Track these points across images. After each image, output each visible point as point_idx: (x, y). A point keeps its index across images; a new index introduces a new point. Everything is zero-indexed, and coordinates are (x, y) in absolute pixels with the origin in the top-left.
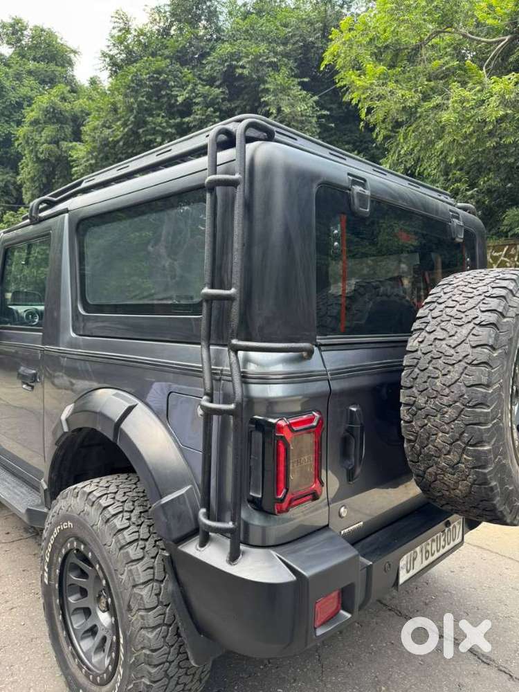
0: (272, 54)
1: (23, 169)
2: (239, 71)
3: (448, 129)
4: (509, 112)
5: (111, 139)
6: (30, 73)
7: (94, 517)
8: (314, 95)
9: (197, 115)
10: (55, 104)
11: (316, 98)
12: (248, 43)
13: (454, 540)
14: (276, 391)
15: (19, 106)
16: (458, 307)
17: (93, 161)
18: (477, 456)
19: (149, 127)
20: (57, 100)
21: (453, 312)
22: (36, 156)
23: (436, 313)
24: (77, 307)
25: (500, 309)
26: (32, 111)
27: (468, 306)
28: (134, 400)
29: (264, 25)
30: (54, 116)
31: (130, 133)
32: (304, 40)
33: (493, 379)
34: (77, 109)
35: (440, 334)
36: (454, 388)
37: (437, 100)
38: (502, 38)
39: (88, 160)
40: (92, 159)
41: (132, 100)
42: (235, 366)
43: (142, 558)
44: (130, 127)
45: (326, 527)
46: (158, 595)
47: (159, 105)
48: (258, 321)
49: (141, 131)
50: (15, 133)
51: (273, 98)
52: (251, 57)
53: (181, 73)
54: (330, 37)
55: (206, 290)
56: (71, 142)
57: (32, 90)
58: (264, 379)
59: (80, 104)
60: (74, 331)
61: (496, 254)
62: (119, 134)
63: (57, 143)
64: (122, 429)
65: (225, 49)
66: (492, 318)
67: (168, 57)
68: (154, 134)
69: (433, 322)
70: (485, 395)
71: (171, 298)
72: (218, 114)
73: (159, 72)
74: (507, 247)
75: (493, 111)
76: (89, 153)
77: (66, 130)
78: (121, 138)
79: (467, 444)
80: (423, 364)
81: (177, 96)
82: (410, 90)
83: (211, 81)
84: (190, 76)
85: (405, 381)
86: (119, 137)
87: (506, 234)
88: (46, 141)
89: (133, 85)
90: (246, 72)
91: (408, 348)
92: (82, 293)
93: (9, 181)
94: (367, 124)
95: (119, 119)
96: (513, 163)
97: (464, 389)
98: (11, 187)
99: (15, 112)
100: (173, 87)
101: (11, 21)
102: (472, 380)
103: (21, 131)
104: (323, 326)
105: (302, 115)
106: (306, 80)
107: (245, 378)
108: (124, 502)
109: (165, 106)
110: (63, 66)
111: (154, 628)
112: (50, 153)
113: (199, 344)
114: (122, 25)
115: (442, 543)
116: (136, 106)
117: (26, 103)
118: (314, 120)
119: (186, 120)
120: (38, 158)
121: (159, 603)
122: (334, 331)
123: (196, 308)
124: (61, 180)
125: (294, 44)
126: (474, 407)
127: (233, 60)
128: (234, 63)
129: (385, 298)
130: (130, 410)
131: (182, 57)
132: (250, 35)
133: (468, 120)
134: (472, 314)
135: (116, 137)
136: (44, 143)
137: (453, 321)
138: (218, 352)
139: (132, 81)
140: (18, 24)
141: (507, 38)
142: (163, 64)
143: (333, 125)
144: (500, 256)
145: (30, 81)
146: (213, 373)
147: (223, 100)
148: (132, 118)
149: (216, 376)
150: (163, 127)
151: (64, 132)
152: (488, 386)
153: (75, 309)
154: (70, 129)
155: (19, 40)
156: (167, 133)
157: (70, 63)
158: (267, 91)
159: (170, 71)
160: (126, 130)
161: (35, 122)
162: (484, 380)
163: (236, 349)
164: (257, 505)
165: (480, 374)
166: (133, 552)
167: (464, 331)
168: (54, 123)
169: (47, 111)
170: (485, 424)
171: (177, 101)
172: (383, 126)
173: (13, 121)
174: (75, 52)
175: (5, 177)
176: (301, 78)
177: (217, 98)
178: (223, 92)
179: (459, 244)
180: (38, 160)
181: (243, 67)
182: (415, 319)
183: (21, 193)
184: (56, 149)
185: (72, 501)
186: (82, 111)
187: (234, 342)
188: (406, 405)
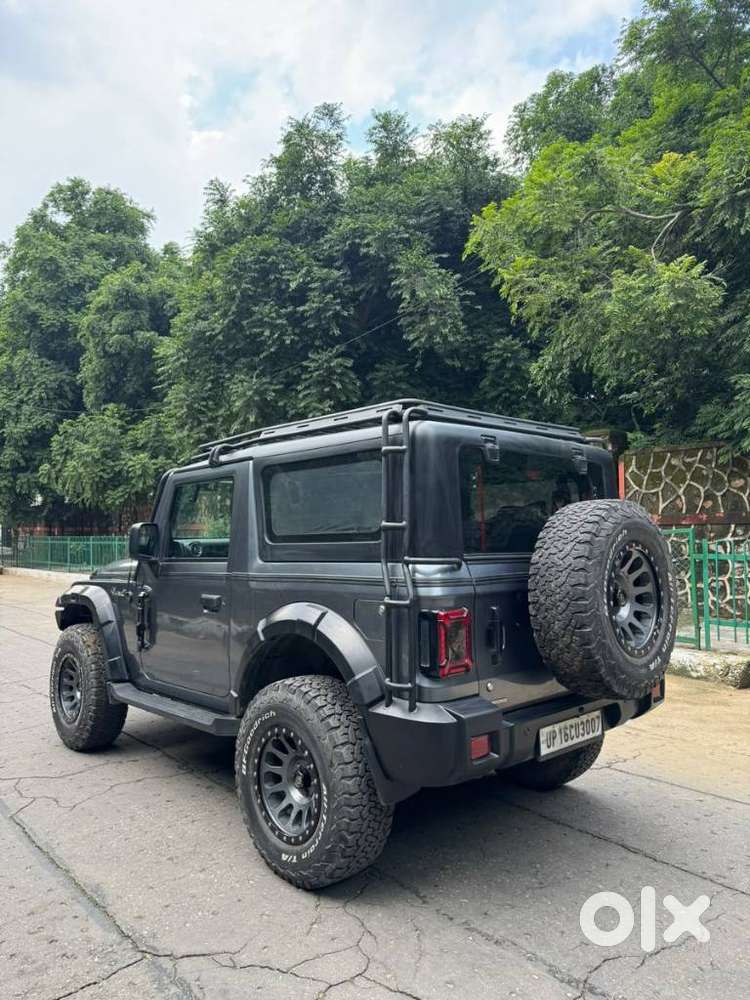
0: (402, 228)
1: (84, 365)
2: (364, 250)
3: (615, 321)
4: (680, 302)
5: (208, 334)
6: (92, 245)
7: (296, 701)
8: (455, 272)
9: (313, 302)
10: (129, 286)
11: (458, 276)
12: (373, 216)
13: (593, 731)
14: (437, 591)
15: (79, 288)
16: (566, 530)
17: (185, 361)
18: (582, 636)
19: (254, 318)
20: (130, 281)
21: (562, 534)
22: (104, 349)
23: (551, 535)
24: (263, 539)
25: (594, 531)
26: (99, 294)
27: (572, 529)
28: (326, 609)
29: (392, 194)
30: (126, 300)
31: (231, 324)
32: (441, 209)
33: (589, 581)
34: (155, 291)
35: (554, 550)
36: (563, 588)
37: (599, 289)
38: (670, 215)
39: (179, 359)
40: (184, 357)
41: (234, 287)
42: (408, 576)
43: (339, 727)
44: (232, 318)
45: (477, 695)
46: (353, 753)
47: (266, 291)
48: (422, 544)
49: (245, 323)
50: (74, 321)
51: (406, 281)
52: (378, 234)
53: (293, 252)
54: (472, 223)
55: (384, 523)
56: (148, 331)
57: (95, 268)
58: (428, 584)
59: (159, 283)
60: (261, 558)
61: (689, 460)
62: (218, 327)
63: (130, 332)
64: (319, 632)
65: (346, 223)
66: (587, 537)
67: (275, 234)
68: (260, 327)
69: (549, 541)
70: (584, 592)
71: (353, 529)
72: (339, 301)
73: (267, 253)
74: (702, 451)
75: (663, 301)
76: (179, 350)
77: (142, 316)
78: (220, 333)
79: (575, 628)
80: (542, 572)
81: (289, 281)
82: (566, 280)
83: (329, 262)
84: (304, 256)
85: (531, 586)
86: (217, 331)
87: (701, 435)
88: (117, 332)
89: (236, 270)
90: (372, 252)
91: (532, 561)
92: (268, 527)
93: (63, 381)
94: (519, 320)
95: (218, 309)
96: (701, 352)
97: (570, 588)
98: (67, 388)
99: (72, 294)
100: (283, 270)
101: (69, 184)
102: (573, 581)
103: (85, 320)
104: (468, 547)
105: (442, 298)
106: (445, 256)
107: (415, 584)
108: (319, 689)
109: (274, 292)
110: (134, 236)
111: (352, 777)
112: (122, 344)
113: (380, 562)
114: (218, 197)
115: (581, 731)
116: (238, 294)
117: (88, 285)
118: (456, 304)
119: (301, 309)
120: (106, 352)
121: (355, 760)
122: (478, 550)
123: (375, 536)
124: (134, 379)
125: (428, 215)
126: (576, 600)
127: (356, 237)
128: (357, 241)
129: (519, 523)
130: (323, 615)
131: (292, 234)
132: (375, 206)
133: (638, 308)
134: (573, 535)
135: (213, 330)
136: (114, 334)
137: (563, 541)
138: (393, 567)
139: (234, 264)
140: (78, 187)
141: (677, 215)
142: (269, 243)
143: (480, 307)
144: (694, 462)
145: (92, 257)
146: (391, 582)
147: (345, 283)
148: (234, 308)
149: (393, 584)
150: (272, 318)
151: (140, 319)
152: (586, 585)
153: (261, 540)
154: (147, 316)
155: (79, 206)
156: (277, 325)
157: (142, 230)
158: (398, 272)
159: (279, 251)
160: (226, 322)
161: (102, 309)
162: (583, 581)
163: (407, 563)
164: (427, 673)
165: (580, 577)
166: (333, 722)
167: (569, 547)
168: (127, 309)
169: (118, 295)
170: (586, 612)
171: (288, 287)
172: (537, 319)
173: (71, 306)
174: (149, 216)
175: (59, 375)
176: (438, 253)
177: (337, 282)
178: (344, 275)
179: (583, 476)
180: (106, 354)
181: (368, 245)
182: (537, 540)
183: (82, 394)
184: (130, 340)
185: (274, 694)
186: (161, 293)
187: (406, 558)
188: (533, 603)
